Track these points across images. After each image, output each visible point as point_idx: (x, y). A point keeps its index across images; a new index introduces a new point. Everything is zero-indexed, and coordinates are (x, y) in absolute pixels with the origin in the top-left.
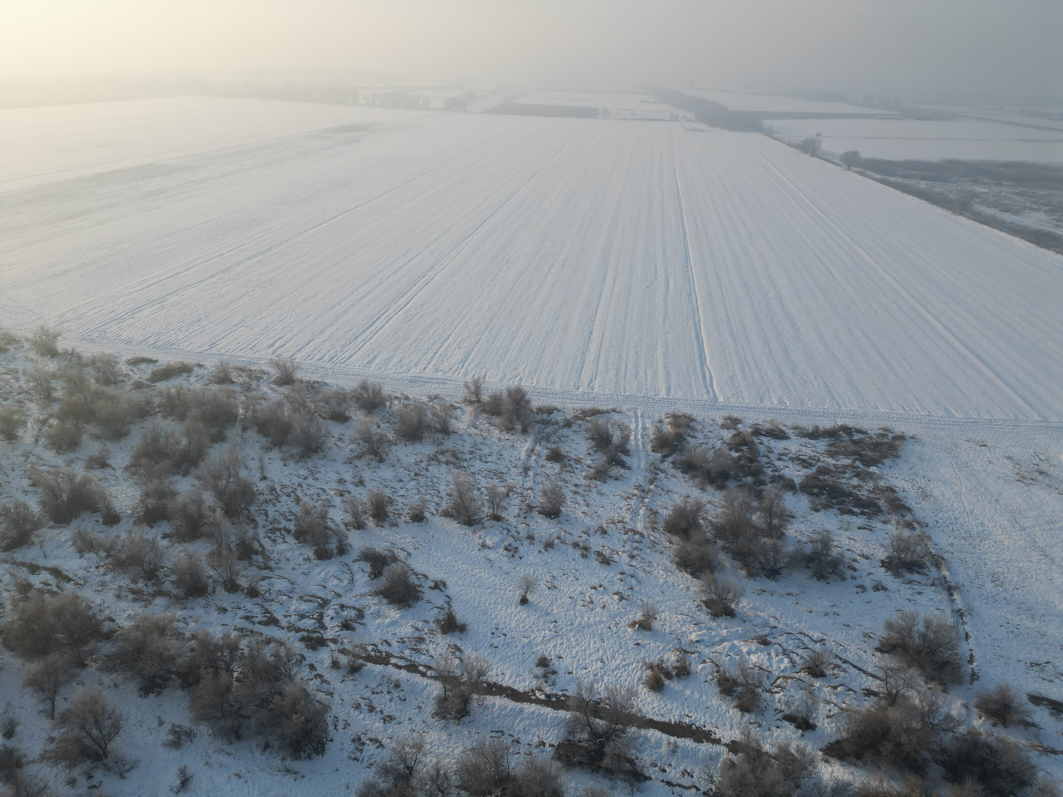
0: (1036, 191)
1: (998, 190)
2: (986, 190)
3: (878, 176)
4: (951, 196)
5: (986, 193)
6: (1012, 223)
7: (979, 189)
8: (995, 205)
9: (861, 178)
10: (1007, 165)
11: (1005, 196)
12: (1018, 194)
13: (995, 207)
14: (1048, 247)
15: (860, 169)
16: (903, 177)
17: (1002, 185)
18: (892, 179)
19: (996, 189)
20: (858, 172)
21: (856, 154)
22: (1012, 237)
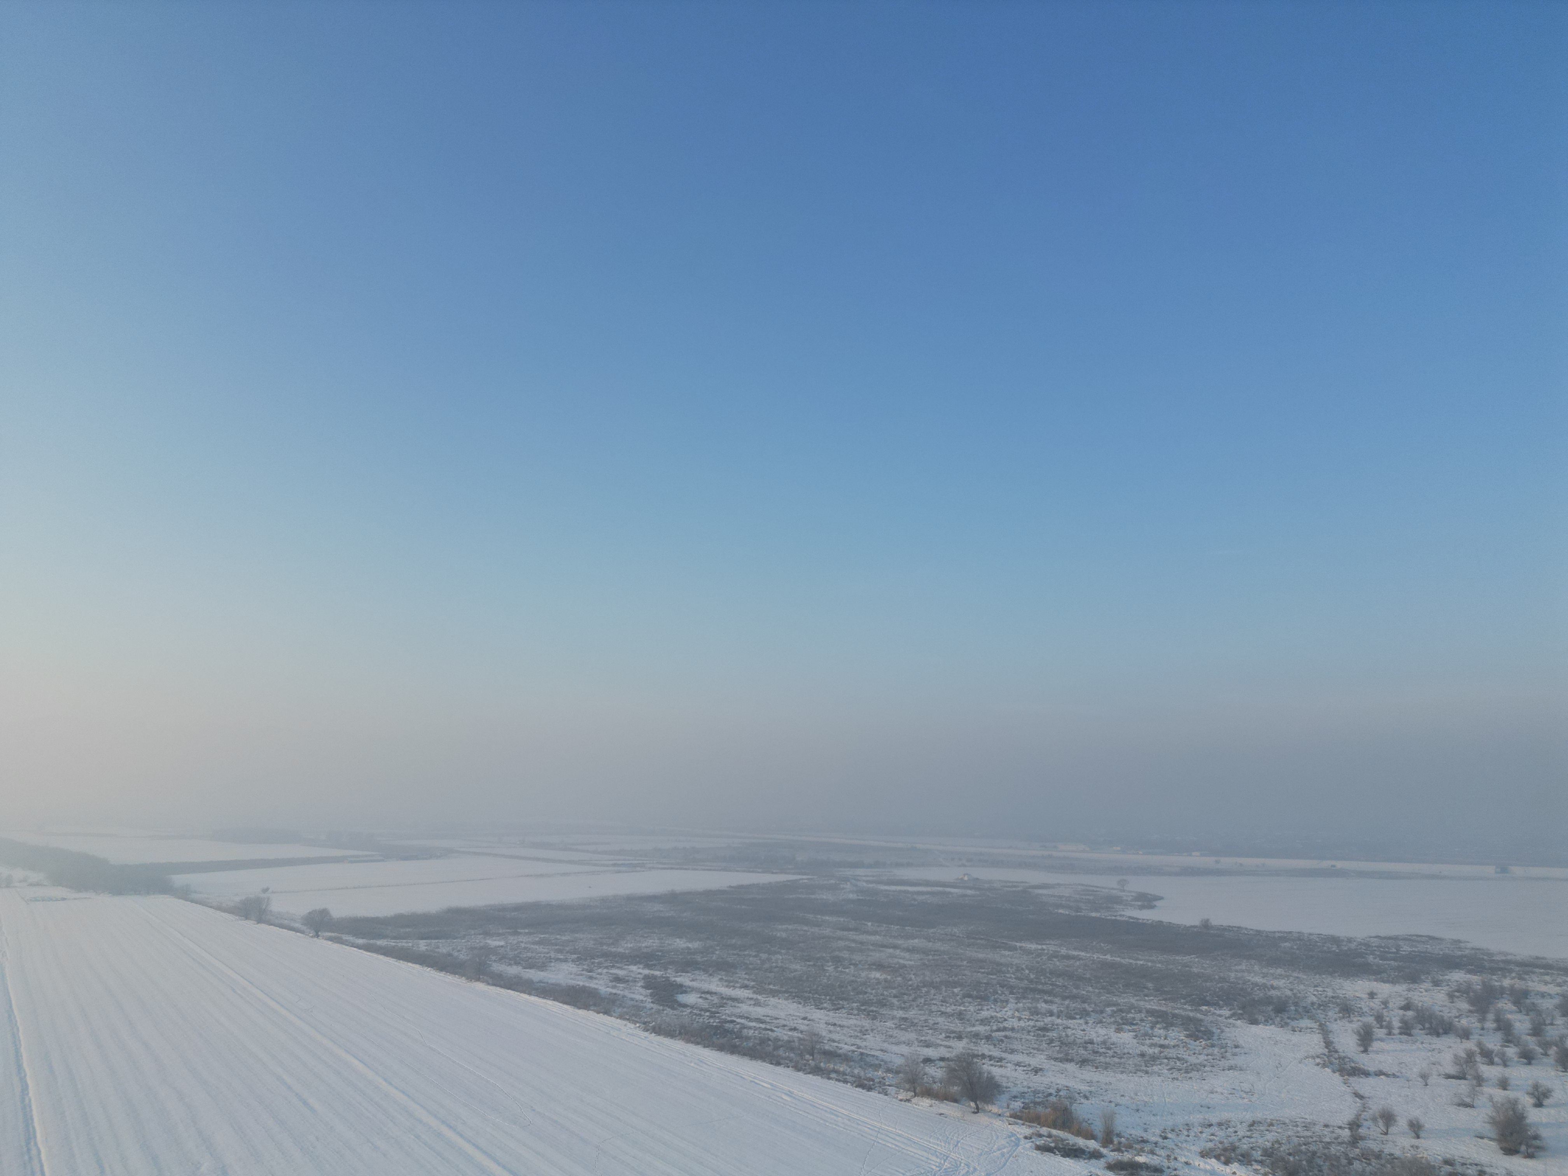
0: (558, 937)
1: (515, 942)
2: (502, 943)
3: (361, 941)
4: (462, 957)
5: (502, 946)
6: (540, 982)
7: (493, 943)
8: (516, 961)
9: (336, 946)
10: (518, 908)
11: (525, 948)
12: (539, 943)
13: (517, 963)
14: (586, 1007)
15: (333, 934)
16: (395, 938)
17: (520, 933)
18: (380, 942)
19: (513, 940)
20: (330, 939)
21: (324, 912)
22: (545, 1001)
